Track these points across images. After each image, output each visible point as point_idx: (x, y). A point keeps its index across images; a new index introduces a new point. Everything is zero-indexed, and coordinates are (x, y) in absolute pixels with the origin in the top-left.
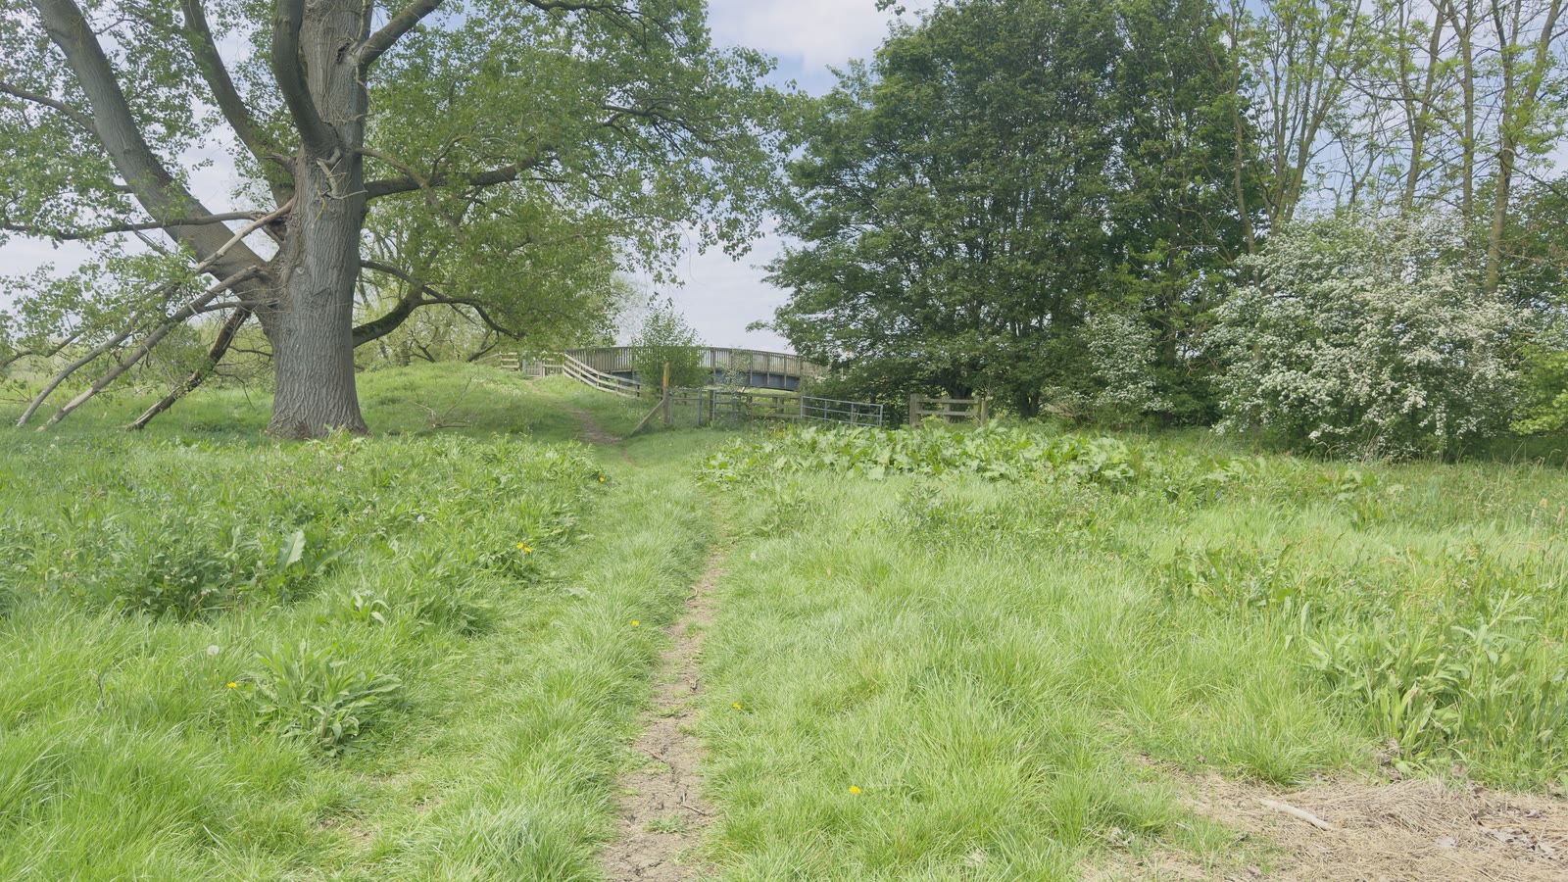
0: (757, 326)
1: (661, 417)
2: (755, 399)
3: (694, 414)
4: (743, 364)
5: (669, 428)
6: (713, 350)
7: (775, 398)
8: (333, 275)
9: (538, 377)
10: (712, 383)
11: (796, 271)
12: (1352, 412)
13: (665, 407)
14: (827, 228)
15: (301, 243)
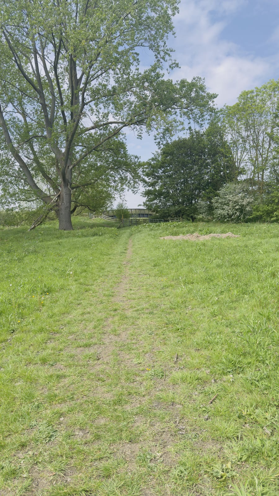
0: (140, 205)
1: (122, 225)
2: (140, 220)
3: (128, 224)
4: (138, 212)
5: (124, 227)
6: (131, 209)
7: (144, 220)
8: (68, 204)
9: (93, 219)
10: (131, 217)
11: (148, 193)
12: (230, 216)
13: (123, 223)
14: (153, 185)
15: (63, 199)
